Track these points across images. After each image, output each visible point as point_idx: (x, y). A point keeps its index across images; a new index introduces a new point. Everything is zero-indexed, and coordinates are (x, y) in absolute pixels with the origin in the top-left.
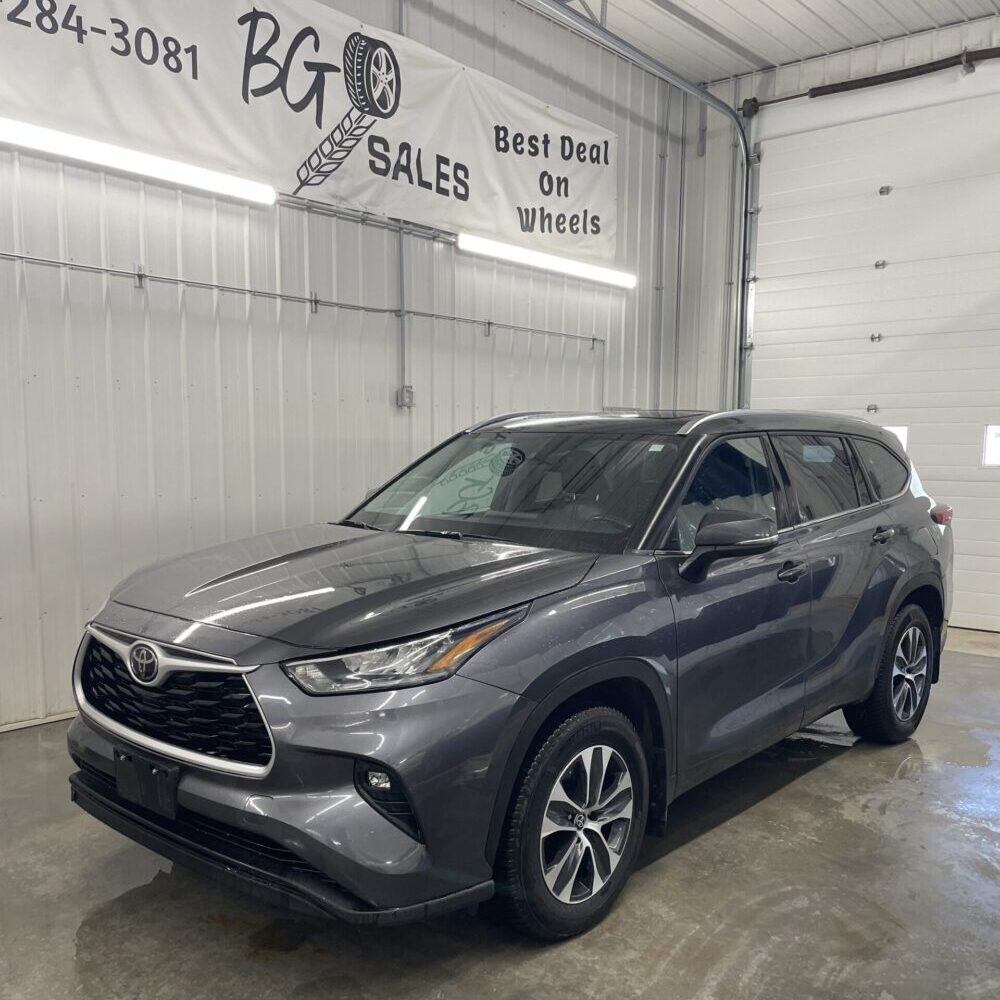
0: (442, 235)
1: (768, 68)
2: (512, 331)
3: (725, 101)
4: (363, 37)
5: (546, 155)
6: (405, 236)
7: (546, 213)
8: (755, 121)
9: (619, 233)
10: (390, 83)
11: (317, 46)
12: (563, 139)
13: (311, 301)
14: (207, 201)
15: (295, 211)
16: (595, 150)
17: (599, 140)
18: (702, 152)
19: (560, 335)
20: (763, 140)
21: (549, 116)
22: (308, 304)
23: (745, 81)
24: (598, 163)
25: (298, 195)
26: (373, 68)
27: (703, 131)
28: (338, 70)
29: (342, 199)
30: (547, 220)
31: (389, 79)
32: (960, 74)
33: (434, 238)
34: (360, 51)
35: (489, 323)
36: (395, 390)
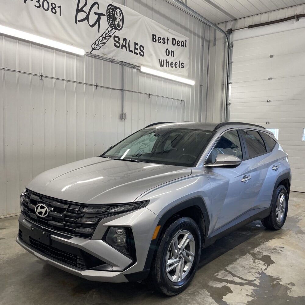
0: (136, 67)
1: (235, 20)
2: (156, 97)
3: (222, 29)
4: (113, 6)
5: (168, 44)
6: (124, 67)
7: (167, 61)
8: (231, 35)
9: (189, 68)
10: (121, 20)
11: (98, 8)
12: (173, 39)
13: (95, 85)
14: (63, 54)
15: (91, 58)
16: (183, 43)
17: (184, 40)
18: (215, 45)
19: (171, 98)
20: (234, 41)
21: (169, 32)
22: (94, 87)
23: (228, 24)
24: (183, 47)
25: (92, 53)
26: (115, 15)
27: (215, 38)
28: (104, 15)
29: (105, 55)
30: (168, 64)
31: (120, 19)
32: (294, 22)
33: (133, 68)
34: (111, 10)
35: (150, 94)
36: (120, 114)
